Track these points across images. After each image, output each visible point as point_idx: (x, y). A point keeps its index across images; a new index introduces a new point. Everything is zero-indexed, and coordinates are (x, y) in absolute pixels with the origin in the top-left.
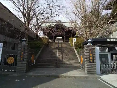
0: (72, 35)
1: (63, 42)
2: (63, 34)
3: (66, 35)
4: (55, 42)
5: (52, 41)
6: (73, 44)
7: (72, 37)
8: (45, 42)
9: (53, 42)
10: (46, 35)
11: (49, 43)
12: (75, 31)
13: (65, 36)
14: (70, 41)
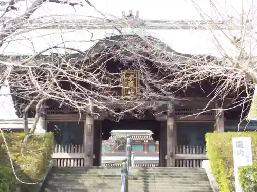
0: (226, 114)
1: (163, 163)
2: (160, 109)
3: (179, 110)
4: (96, 163)
5: (77, 156)
6: (232, 178)
7: (226, 130)
8: (22, 166)
9: (88, 163)
10: (31, 114)
11: (52, 171)
12: (242, 88)
13: (170, 123)
14: (208, 155)
